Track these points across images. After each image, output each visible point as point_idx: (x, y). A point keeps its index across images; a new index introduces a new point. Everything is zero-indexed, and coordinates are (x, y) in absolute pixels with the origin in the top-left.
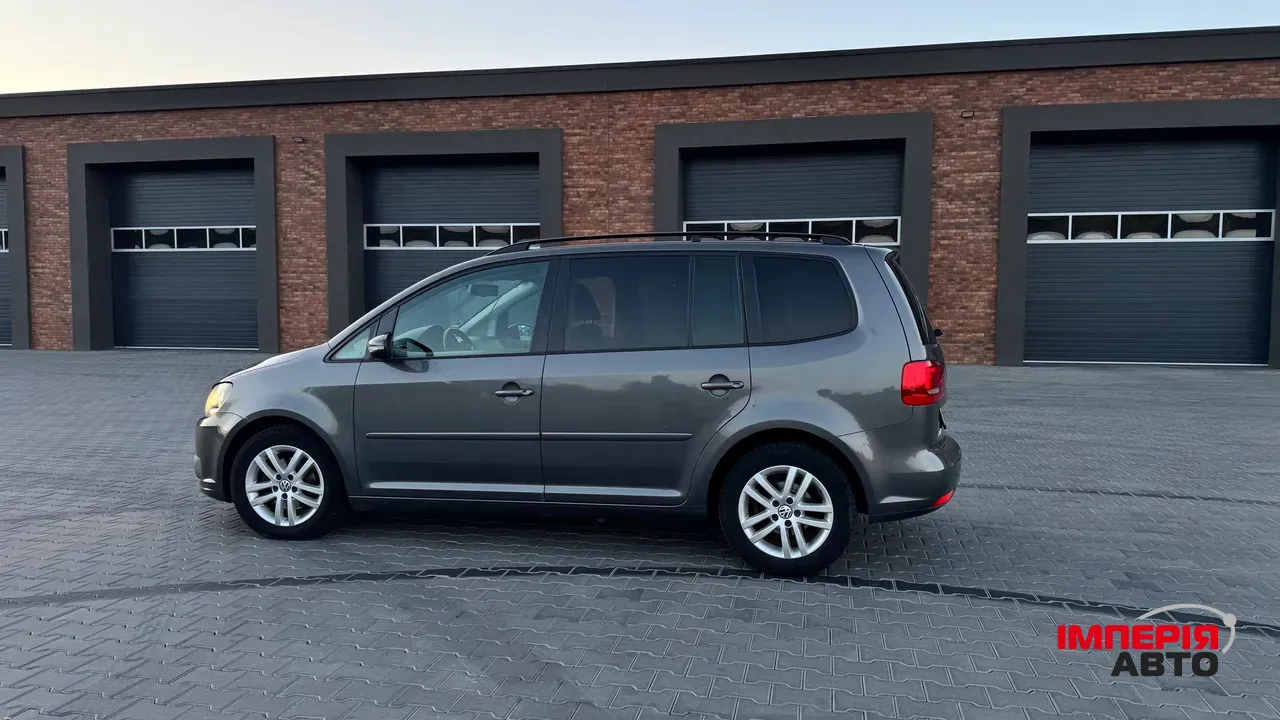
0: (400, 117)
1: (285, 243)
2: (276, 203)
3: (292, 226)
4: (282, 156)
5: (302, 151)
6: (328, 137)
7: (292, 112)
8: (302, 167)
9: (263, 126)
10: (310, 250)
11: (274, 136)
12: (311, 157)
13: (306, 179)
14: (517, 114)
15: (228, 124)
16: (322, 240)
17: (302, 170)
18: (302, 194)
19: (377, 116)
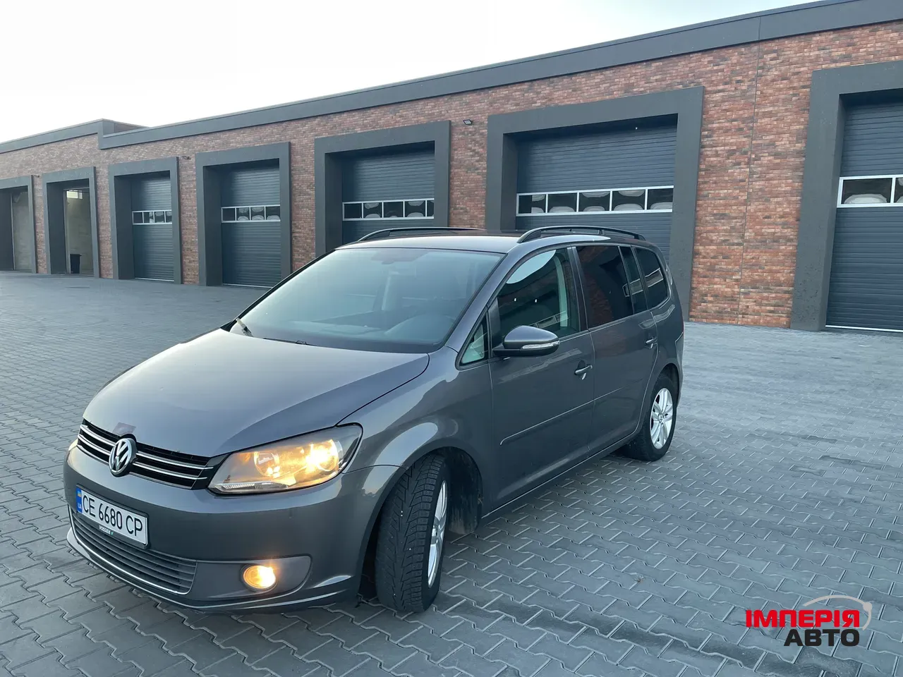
0: (551, 94)
1: (455, 211)
2: (449, 179)
3: (460, 197)
4: (456, 137)
5: (470, 132)
6: (489, 118)
7: (464, 99)
8: (470, 146)
9: (443, 112)
10: (473, 217)
11: (450, 121)
12: (477, 137)
13: (472, 156)
14: (658, 77)
15: (418, 114)
16: (482, 208)
17: (470, 149)
18: (469, 169)
19: (531, 94)
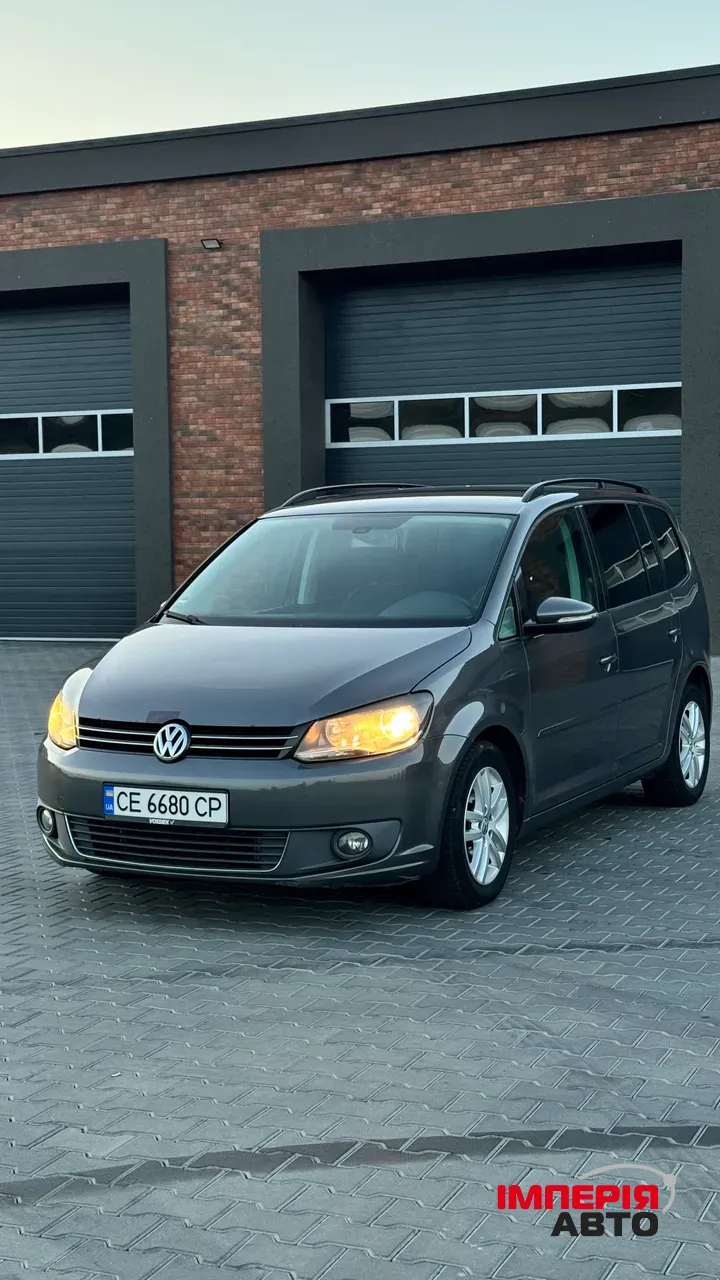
0: (403, 191)
1: (186, 440)
2: (170, 366)
3: (198, 407)
4: (181, 277)
5: (217, 266)
6: (264, 236)
7: (198, 193)
8: (217, 295)
9: (146, 220)
10: (231, 451)
11: (166, 240)
12: (233, 276)
13: (224, 318)
14: (635, 166)
15: (81, 220)
16: (253, 432)
17: (217, 302)
18: (217, 347)
19: (360, 189)
